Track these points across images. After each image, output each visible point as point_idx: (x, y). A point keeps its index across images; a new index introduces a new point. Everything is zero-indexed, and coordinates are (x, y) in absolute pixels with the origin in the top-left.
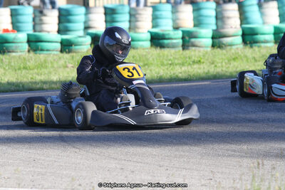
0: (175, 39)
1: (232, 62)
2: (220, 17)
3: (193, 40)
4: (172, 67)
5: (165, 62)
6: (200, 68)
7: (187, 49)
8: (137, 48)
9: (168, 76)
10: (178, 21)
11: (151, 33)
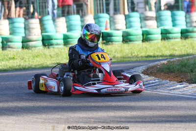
1: (36, 58)
3: (9, 43)
6: (14, 63)
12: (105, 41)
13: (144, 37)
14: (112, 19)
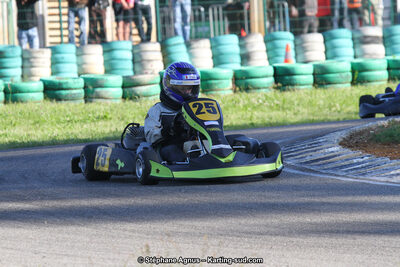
0: (75, 89)
2: (138, 61)
3: (98, 90)
4: (70, 124)
5: (62, 119)
6: (106, 126)
7: (91, 102)
8: (26, 102)
9: (65, 138)
10: (84, 66)
11: (44, 82)
12: (279, 84)
13: (356, 76)
14: (298, 42)
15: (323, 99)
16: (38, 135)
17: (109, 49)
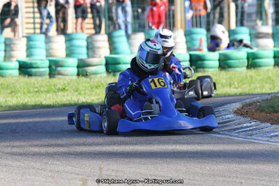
0: (42, 68)
1: (95, 90)
2: (91, 48)
3: (59, 69)
4: (37, 94)
5: (32, 90)
6: (64, 96)
7: (53, 77)
8: (5, 77)
9: (33, 104)
10: (51, 51)
11: (19, 62)
12: (194, 67)
13: (250, 63)
15: (226, 79)
16: (14, 101)
17: (69, 39)
